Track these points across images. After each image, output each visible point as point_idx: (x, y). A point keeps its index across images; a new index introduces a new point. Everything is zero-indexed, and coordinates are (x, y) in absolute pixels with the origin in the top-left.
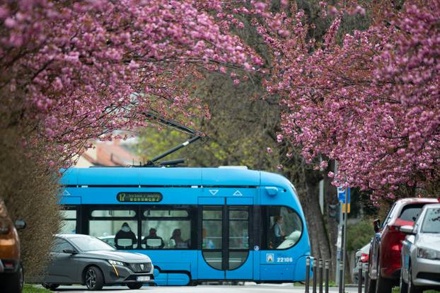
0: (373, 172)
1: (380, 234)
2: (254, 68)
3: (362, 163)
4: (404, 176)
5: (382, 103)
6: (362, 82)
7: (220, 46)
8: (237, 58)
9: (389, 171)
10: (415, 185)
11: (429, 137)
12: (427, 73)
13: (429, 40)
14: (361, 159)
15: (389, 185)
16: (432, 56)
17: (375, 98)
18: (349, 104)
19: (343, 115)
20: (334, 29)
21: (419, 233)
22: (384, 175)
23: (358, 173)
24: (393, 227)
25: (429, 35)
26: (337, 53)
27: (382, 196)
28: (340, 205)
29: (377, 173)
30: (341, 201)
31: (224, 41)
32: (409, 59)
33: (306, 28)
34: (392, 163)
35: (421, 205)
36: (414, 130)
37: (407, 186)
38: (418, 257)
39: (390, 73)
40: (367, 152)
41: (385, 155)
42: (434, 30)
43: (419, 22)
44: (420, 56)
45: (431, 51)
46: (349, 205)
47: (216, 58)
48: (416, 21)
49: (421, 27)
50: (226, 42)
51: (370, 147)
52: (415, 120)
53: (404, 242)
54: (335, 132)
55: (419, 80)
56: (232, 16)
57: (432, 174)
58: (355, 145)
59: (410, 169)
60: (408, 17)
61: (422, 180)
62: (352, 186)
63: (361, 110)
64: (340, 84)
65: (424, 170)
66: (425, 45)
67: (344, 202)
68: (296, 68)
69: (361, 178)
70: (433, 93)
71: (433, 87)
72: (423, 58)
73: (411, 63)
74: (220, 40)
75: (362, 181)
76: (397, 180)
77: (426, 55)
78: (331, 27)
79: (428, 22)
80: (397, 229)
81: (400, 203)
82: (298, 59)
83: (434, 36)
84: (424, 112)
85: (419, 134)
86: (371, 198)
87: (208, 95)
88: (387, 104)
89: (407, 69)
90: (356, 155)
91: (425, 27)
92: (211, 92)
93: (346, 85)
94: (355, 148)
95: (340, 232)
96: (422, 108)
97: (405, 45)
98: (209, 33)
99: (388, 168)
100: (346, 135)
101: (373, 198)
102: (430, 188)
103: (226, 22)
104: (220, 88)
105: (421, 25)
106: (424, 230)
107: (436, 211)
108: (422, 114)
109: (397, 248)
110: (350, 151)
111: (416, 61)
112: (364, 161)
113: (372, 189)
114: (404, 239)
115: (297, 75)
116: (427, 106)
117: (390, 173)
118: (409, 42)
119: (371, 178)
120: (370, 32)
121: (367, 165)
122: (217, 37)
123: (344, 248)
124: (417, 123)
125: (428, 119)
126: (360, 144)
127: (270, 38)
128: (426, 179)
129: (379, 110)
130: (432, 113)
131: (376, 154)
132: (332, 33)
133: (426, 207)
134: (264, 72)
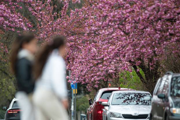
0: (87, 75)
1: (92, 106)
2: (28, 29)
3: (82, 71)
4: (102, 76)
5: (90, 43)
6: (80, 33)
7: (11, 20)
8: (20, 25)
9: (95, 74)
10: (107, 80)
11: (113, 58)
12: (111, 30)
13: (111, 14)
14: (82, 69)
15: (95, 81)
16: (113, 21)
17: (87, 41)
18: (74, 44)
19: (71, 50)
20: (66, 7)
21: (110, 105)
22: (92, 77)
23: (80, 76)
24: (98, 102)
25: (111, 12)
26: (68, 20)
27: (92, 86)
28: (72, 90)
29: (89, 76)
30: (72, 88)
31: (13, 17)
32: (102, 23)
33: (52, 7)
34: (96, 70)
35: (111, 91)
36: (106, 55)
37: (104, 81)
38: (110, 117)
39: (93, 30)
40: (84, 66)
41: (92, 67)
42: (113, 9)
43: (106, 5)
44: (107, 21)
45: (112, 19)
46: (76, 90)
47: (10, 25)
48: (104, 5)
49: (107, 8)
50: (14, 18)
51: (85, 63)
52: (106, 51)
53: (104, 110)
54: (68, 58)
55: (107, 33)
56: (17, 3)
57: (115, 75)
58: (78, 63)
59: (105, 73)
60: (101, 3)
61: (111, 78)
62: (78, 82)
63: (80, 47)
64: (70, 35)
65: (111, 73)
66: (109, 16)
67: (74, 88)
68: (48, 28)
69: (82, 78)
70: (114, 37)
71: (114, 35)
72: (109, 23)
73: (103, 25)
74: (11, 17)
75: (82, 80)
76: (99, 78)
77: (110, 21)
78: (64, 7)
79: (110, 5)
80: (100, 103)
81: (101, 91)
82: (49, 23)
83: (114, 11)
84: (110, 47)
85: (109, 57)
86: (87, 88)
87: (6, 40)
88: (93, 43)
89: (101, 28)
90: (79, 68)
91: (109, 8)
92: (8, 38)
93: (72, 35)
94: (78, 64)
95: (73, 103)
96: (109, 45)
97: (100, 16)
98: (6, 14)
99: (94, 73)
100: (74, 58)
101: (88, 87)
102: (115, 81)
103: (14, 7)
104: (12, 36)
105: (107, 7)
106: (113, 104)
107: (118, 94)
108: (110, 48)
109: (100, 112)
110: (76, 65)
111: (105, 24)
112: (83, 70)
113: (87, 83)
114: (103, 108)
115: (49, 31)
116: (112, 44)
117: (95, 75)
118: (102, 15)
119: (86, 78)
120: (83, 9)
121: (84, 72)
122: (10, 15)
123: (75, 111)
124: (107, 52)
125: (113, 50)
126: (81, 62)
127: (35, 13)
128: (112, 77)
129: (89, 47)
130: (114, 47)
131: (88, 67)
132: (65, 10)
133: (113, 92)
134: (33, 31)
